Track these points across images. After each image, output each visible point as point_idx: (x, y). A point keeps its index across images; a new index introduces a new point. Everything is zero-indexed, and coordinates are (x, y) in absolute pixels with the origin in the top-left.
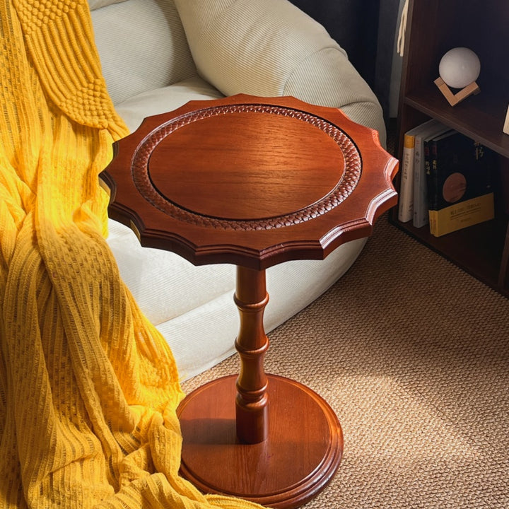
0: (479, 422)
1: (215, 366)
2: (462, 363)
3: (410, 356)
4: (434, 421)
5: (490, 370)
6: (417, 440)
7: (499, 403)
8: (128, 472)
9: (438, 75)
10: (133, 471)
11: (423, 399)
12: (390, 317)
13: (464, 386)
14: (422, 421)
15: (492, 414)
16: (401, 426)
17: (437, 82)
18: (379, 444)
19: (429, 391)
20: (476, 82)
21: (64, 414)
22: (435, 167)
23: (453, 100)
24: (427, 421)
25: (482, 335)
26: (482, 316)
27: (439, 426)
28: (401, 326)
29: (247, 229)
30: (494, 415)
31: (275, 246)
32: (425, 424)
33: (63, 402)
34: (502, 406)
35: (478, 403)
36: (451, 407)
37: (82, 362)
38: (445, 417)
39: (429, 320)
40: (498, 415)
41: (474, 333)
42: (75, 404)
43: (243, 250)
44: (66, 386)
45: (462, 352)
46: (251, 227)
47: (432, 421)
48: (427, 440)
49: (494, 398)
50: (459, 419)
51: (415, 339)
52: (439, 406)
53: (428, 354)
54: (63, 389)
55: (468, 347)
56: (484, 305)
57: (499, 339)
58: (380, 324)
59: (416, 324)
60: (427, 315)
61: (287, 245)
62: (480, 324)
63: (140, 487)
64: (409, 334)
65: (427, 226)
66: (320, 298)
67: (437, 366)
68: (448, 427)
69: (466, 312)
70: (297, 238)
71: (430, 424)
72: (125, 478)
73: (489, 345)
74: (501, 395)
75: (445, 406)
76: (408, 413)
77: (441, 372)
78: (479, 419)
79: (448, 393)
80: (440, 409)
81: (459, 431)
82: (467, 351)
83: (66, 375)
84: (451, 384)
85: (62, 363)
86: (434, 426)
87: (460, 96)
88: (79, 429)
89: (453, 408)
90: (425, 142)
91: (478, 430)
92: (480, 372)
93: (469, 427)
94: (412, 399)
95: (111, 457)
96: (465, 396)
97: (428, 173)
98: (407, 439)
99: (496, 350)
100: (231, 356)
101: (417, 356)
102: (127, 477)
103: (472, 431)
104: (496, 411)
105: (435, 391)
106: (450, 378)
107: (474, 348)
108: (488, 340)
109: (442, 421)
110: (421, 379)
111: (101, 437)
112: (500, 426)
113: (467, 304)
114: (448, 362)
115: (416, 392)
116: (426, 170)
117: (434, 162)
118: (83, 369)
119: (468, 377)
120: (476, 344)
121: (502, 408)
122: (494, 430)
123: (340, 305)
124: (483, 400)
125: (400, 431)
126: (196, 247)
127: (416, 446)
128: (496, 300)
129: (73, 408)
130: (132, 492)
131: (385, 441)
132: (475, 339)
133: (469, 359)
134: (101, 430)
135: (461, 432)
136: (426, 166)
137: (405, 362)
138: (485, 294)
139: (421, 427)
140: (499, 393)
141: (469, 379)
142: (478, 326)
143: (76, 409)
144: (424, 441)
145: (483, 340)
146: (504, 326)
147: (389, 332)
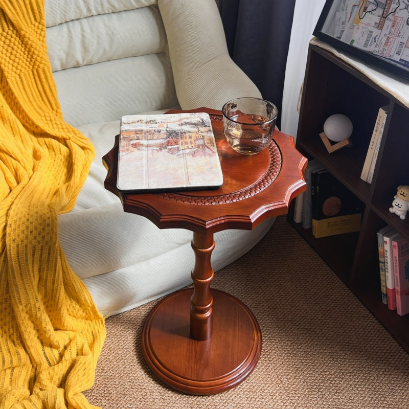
0: (305, 395)
1: (134, 308)
2: (307, 342)
3: (271, 328)
4: (273, 386)
5: (326, 351)
6: (255, 401)
7: (325, 382)
8: (40, 383)
9: (322, 131)
10: (43, 383)
11: (269, 366)
12: (266, 294)
13: (303, 361)
14: (263, 385)
15: (317, 390)
16: (247, 386)
17: (321, 135)
18: (226, 397)
19: (276, 361)
20: (348, 139)
21: (5, 332)
22: (318, 191)
23: (331, 149)
24: (267, 386)
25: (328, 321)
26: (332, 305)
27: (275, 392)
28: (272, 303)
29: (199, 204)
30: (319, 391)
31: (217, 218)
32: (265, 388)
33: (5, 325)
34: (327, 384)
35: (310, 378)
36: (289, 377)
37: (18, 301)
38: (281, 385)
39: (293, 301)
40: (322, 392)
41: (323, 318)
42: (12, 327)
43: (195, 220)
44: (7, 314)
45: (310, 332)
46: (202, 202)
47: (271, 386)
48: (262, 402)
49: (323, 376)
50: (292, 389)
51: (279, 315)
52: (280, 375)
53: (285, 329)
54: (5, 316)
55: (315, 329)
56: (337, 297)
57: (340, 327)
58: (257, 298)
59: (283, 303)
60: (294, 297)
61: (226, 218)
62: (329, 312)
63: (43, 398)
64: (276, 310)
65: (311, 229)
66: (223, 269)
67: (288, 340)
68: (282, 394)
69: (321, 300)
70: (234, 213)
71: (269, 389)
72: (37, 387)
73: (331, 331)
74: (328, 375)
75: (284, 375)
76: (255, 376)
77: (290, 346)
78: (306, 392)
79: (289, 364)
80: (279, 377)
81: (288, 399)
82: (313, 333)
83: (8, 307)
84: (294, 358)
85: (5, 299)
86: (271, 391)
87: (336, 147)
88: (14, 344)
89: (290, 379)
90: (312, 173)
91: (303, 402)
92: (318, 352)
93: (297, 398)
94: (262, 364)
95: (37, 367)
96: (302, 370)
97: (313, 194)
98: (248, 398)
99: (335, 336)
100: (148, 303)
101: (276, 329)
102: (39, 386)
103: (298, 402)
104: (321, 388)
105: (280, 361)
106: (295, 352)
107: (319, 331)
108: (331, 326)
109: (278, 388)
110: (273, 348)
111: (29, 352)
112: (320, 403)
113: (324, 294)
114: (298, 338)
115: (267, 359)
116: (312, 192)
117: (318, 188)
118: (17, 306)
119: (308, 354)
120: (321, 328)
121: (326, 386)
122: (315, 405)
123: (235, 277)
124: (314, 376)
125: (245, 390)
126: (161, 215)
127: (253, 405)
128: (346, 295)
129: (11, 329)
130: (36, 401)
131: (231, 397)
132: (322, 323)
133: (313, 339)
134: (29, 348)
135: (290, 400)
136: (312, 189)
137: (267, 332)
138: (339, 288)
139: (261, 390)
140: (328, 373)
141: (309, 356)
142: (327, 314)
143: (13, 331)
144: (259, 403)
145: (328, 326)
146: (346, 317)
147: (262, 306)
